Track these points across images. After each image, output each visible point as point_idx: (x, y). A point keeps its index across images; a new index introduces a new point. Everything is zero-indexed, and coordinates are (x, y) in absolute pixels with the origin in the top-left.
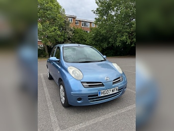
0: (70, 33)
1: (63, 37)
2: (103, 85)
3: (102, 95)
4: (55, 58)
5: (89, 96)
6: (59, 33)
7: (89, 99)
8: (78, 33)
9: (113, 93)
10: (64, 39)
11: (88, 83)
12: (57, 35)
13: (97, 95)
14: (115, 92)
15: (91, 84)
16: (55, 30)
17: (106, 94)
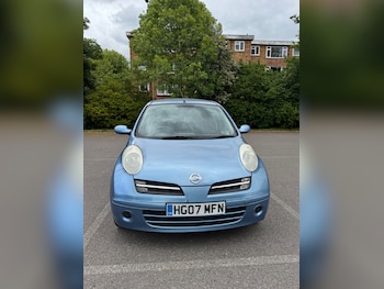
0: (231, 74)
1: (212, 85)
2: (181, 192)
3: (177, 215)
4: (125, 127)
5: (145, 212)
6: (204, 75)
7: (147, 218)
8: (249, 73)
9: (207, 214)
10: (216, 90)
11: (148, 182)
12: (201, 80)
13: (164, 213)
14: (215, 212)
15: (155, 187)
16: (195, 68)
17: (187, 215)
